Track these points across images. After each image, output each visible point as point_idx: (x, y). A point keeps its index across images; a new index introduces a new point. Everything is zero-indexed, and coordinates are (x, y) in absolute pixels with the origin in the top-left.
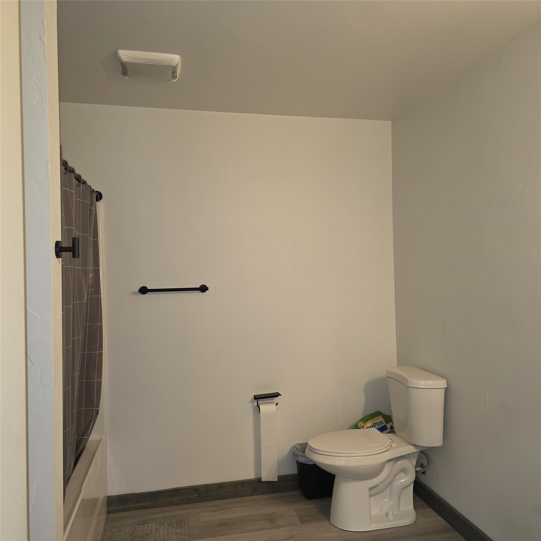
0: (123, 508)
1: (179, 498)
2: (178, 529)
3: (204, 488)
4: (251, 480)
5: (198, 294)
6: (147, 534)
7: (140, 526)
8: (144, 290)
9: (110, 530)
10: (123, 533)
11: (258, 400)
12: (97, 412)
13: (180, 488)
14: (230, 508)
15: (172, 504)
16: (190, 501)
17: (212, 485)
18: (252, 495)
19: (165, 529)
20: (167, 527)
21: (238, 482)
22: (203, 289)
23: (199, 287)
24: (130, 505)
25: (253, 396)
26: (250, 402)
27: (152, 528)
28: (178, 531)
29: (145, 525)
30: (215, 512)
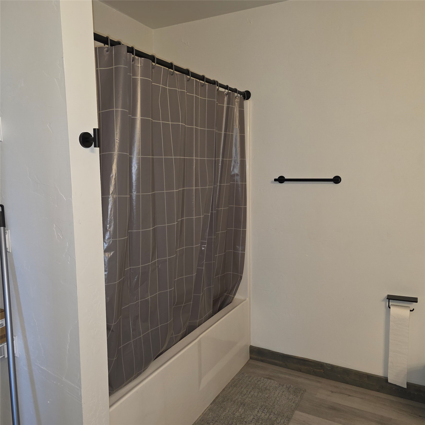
0: (261, 359)
1: (306, 368)
2: (292, 396)
3: (330, 367)
4: (378, 376)
5: (331, 185)
6: (266, 389)
7: (265, 379)
8: (281, 180)
9: (243, 373)
10: (249, 380)
11: (390, 300)
12: (241, 278)
13: (307, 360)
14: (349, 396)
15: (300, 371)
16: (315, 374)
17: (337, 367)
18: (378, 391)
19: (281, 391)
20: (285, 389)
21: (364, 374)
22: (337, 180)
23: (332, 178)
24: (266, 359)
25: (386, 295)
26: (383, 301)
27: (272, 385)
28: (291, 397)
29: (269, 380)
30: (333, 393)
